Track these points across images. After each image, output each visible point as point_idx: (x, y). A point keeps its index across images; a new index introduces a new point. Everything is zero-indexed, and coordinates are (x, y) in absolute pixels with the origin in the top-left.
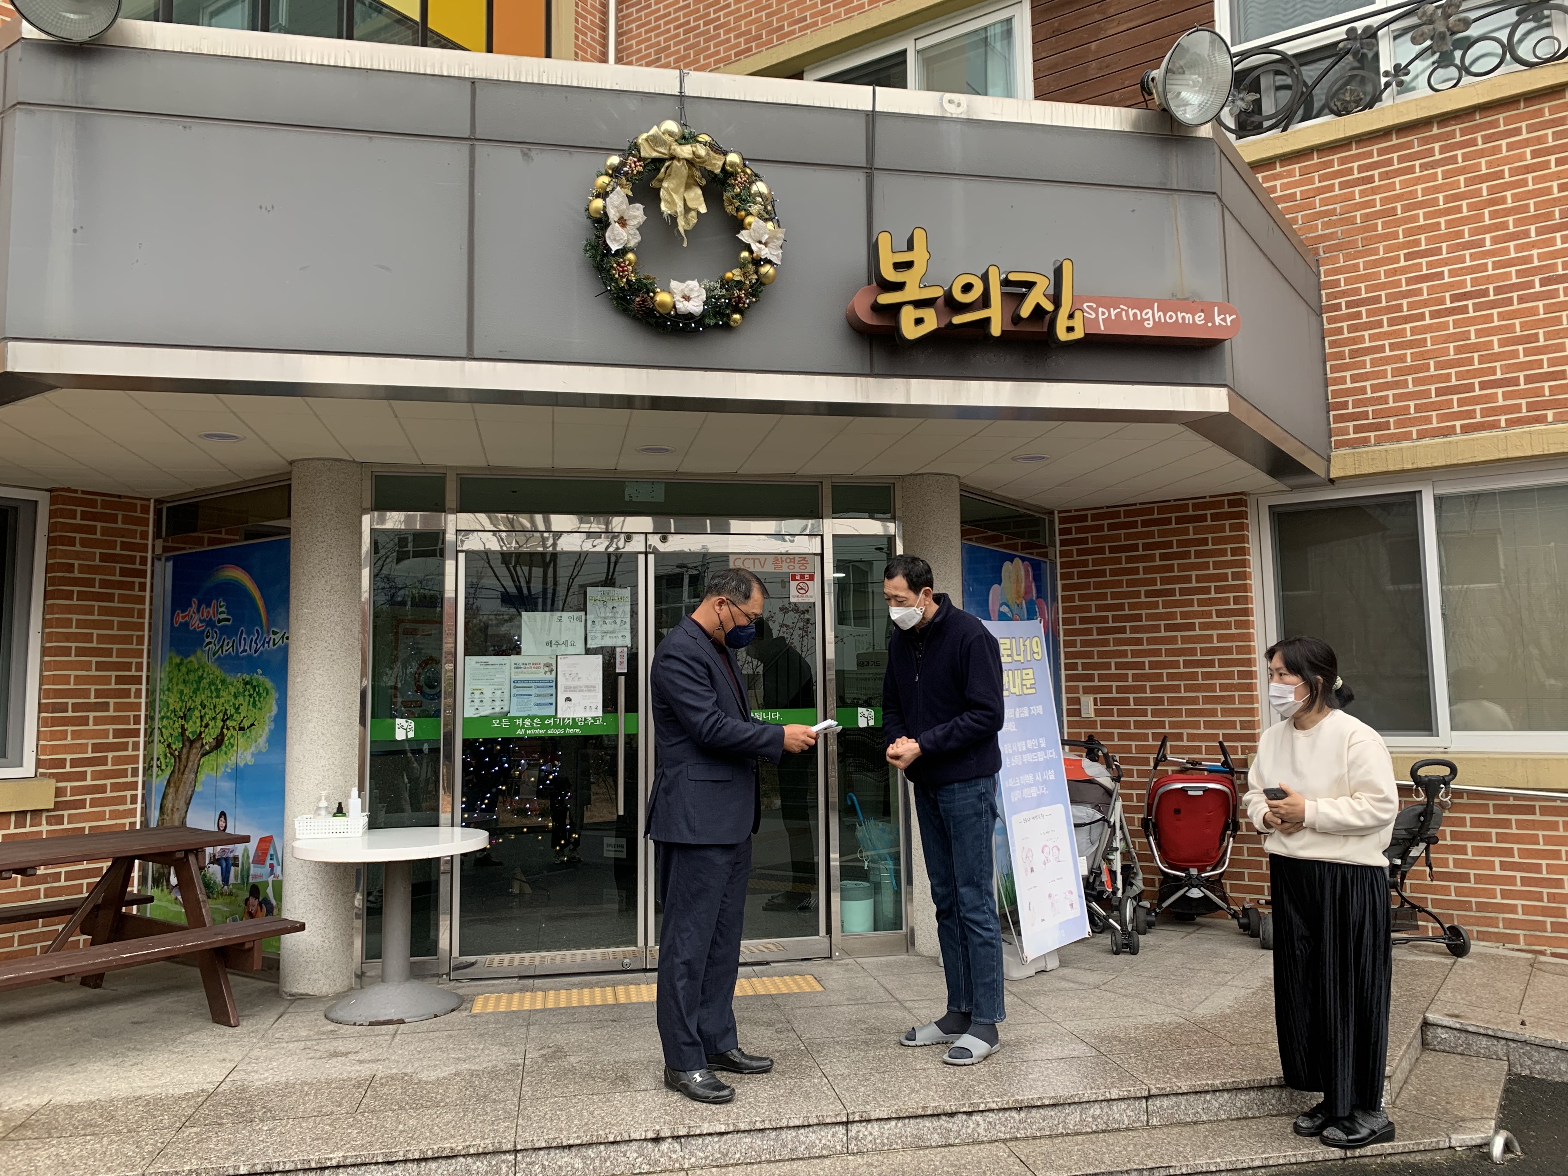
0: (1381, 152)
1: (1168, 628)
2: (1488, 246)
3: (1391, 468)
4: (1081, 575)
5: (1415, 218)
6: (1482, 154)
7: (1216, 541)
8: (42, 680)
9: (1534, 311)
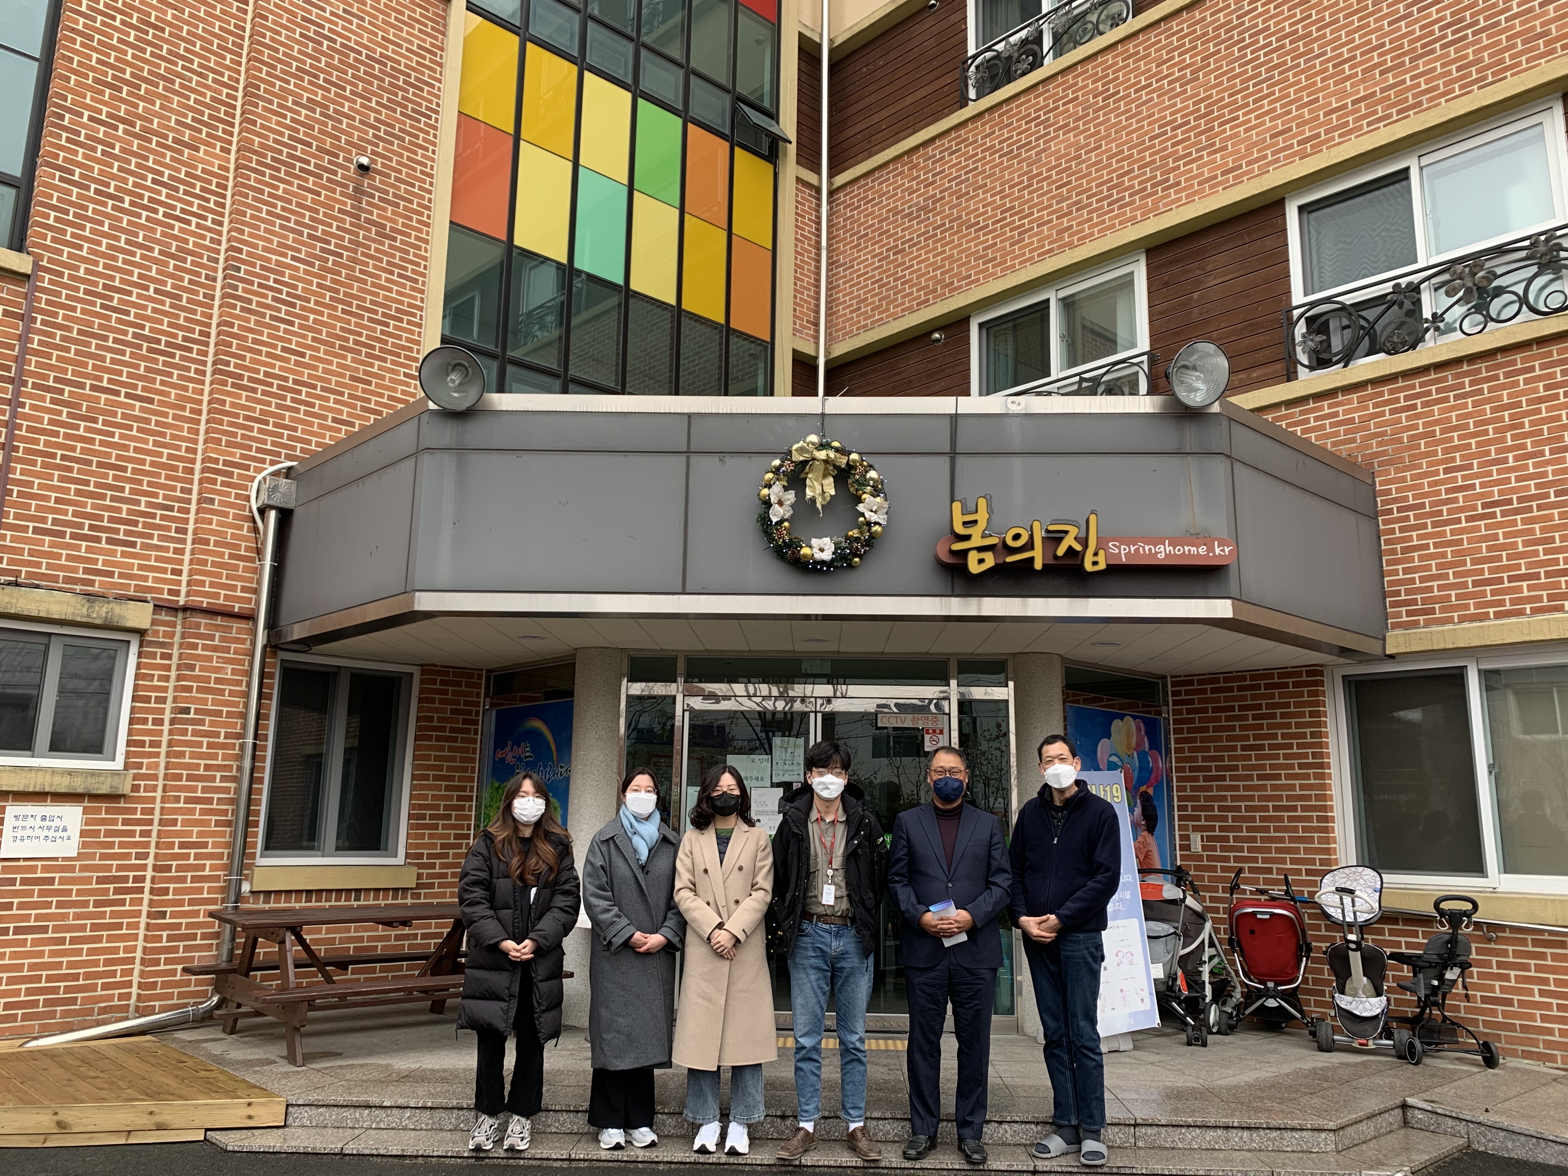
0: (1422, 385)
1: (1260, 777)
2: (1511, 463)
3: (1436, 647)
4: (1190, 731)
5: (1451, 439)
6: (1503, 387)
7: (1297, 705)
8: (412, 797)
9: (1550, 518)
